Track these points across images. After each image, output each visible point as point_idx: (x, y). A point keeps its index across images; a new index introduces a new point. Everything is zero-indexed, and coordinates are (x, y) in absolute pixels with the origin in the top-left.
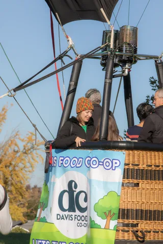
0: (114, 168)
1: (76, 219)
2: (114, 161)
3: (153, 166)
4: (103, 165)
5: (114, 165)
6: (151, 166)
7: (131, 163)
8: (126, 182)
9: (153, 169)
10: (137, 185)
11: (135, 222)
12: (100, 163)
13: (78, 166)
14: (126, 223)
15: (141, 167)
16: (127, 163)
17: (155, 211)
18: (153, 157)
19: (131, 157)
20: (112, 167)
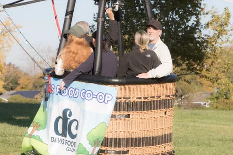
0: (106, 102)
1: (67, 144)
2: (107, 96)
3: (142, 99)
4: (97, 98)
5: (107, 99)
6: (141, 98)
7: (123, 97)
8: (118, 114)
9: (142, 101)
10: (128, 116)
11: (126, 149)
12: (94, 96)
13: (75, 96)
14: (117, 150)
15: (132, 100)
16: (119, 97)
17: (143, 138)
18: (142, 89)
19: (123, 92)
20: (105, 100)
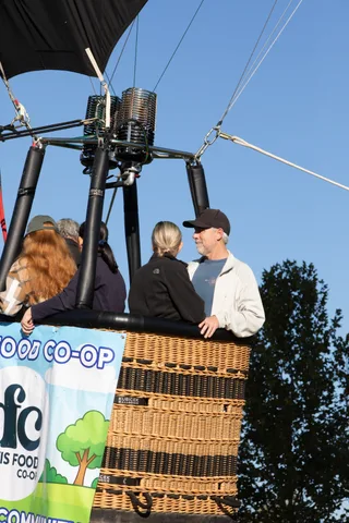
0: (100, 365)
1: (16, 463)
2: (103, 352)
3: (178, 367)
4: (79, 357)
5: (102, 359)
6: (174, 366)
7: (136, 357)
8: (122, 395)
9: (178, 373)
10: (144, 402)
11: (135, 475)
12: (74, 354)
13: (31, 356)
14: (116, 475)
15: (154, 366)
16: (128, 357)
17: (174, 455)
18: (179, 348)
19: (136, 346)
20: (97, 361)
